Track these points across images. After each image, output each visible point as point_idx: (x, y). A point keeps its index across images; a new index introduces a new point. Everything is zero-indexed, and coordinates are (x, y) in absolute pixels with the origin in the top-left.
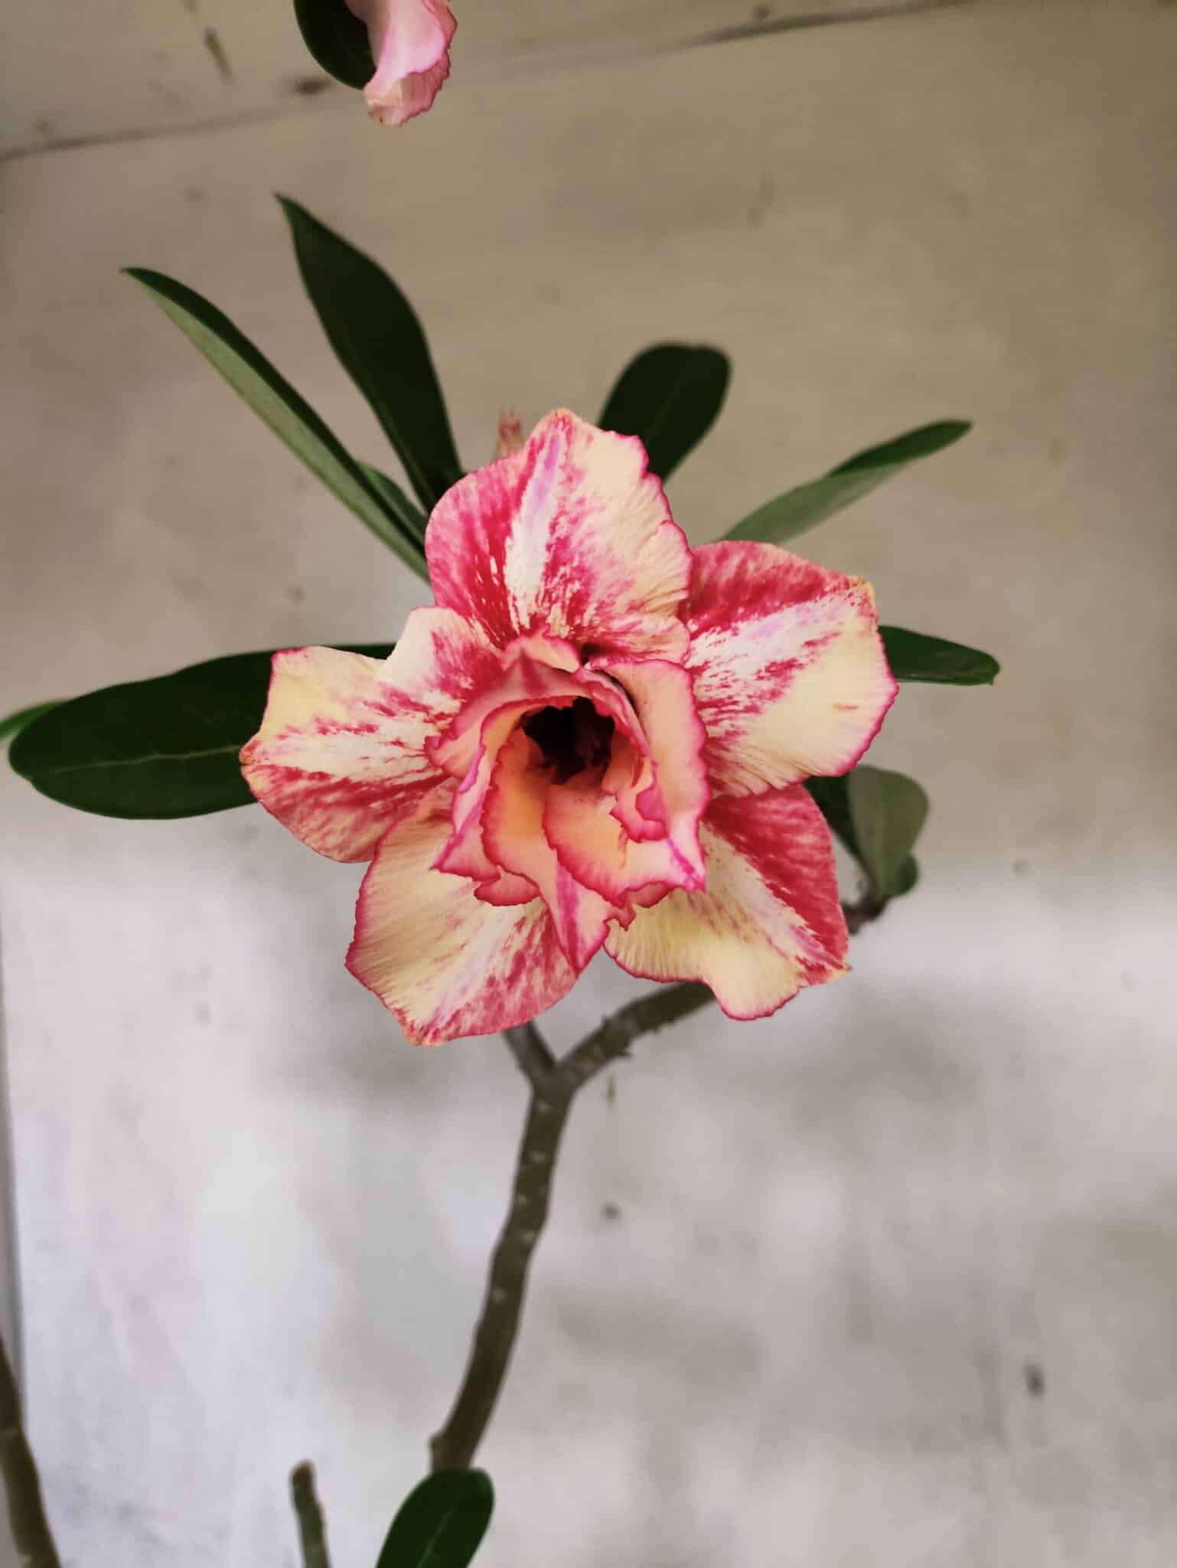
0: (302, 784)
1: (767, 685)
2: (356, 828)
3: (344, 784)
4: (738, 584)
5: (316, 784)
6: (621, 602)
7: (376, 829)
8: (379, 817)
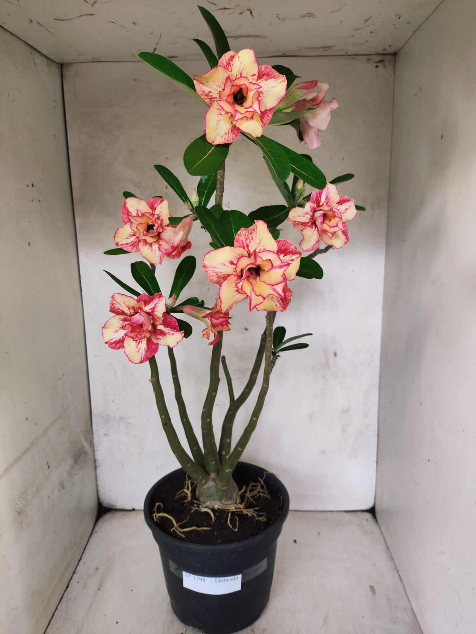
0: (296, 223)
1: (345, 211)
2: (302, 227)
3: (301, 222)
4: (343, 200)
5: (298, 222)
6: (332, 202)
7: (303, 227)
8: (304, 226)
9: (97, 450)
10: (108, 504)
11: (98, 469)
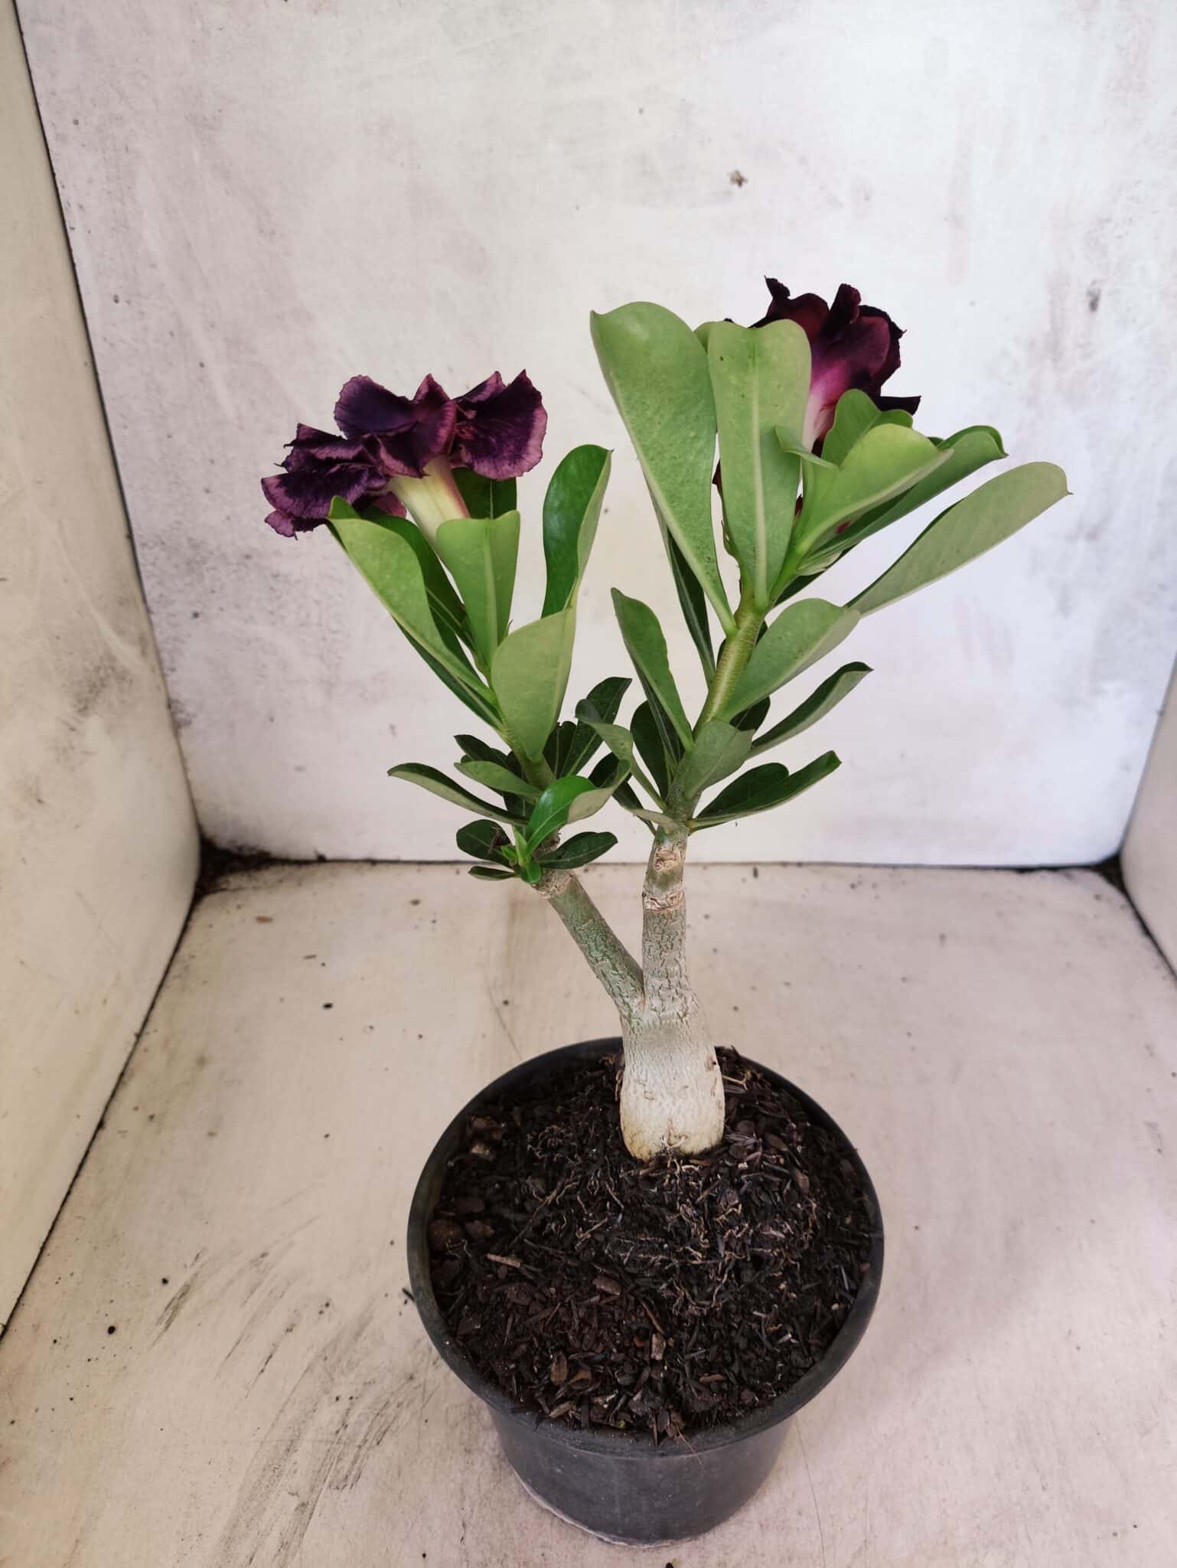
9: (173, 670)
10: (233, 842)
11: (184, 732)
